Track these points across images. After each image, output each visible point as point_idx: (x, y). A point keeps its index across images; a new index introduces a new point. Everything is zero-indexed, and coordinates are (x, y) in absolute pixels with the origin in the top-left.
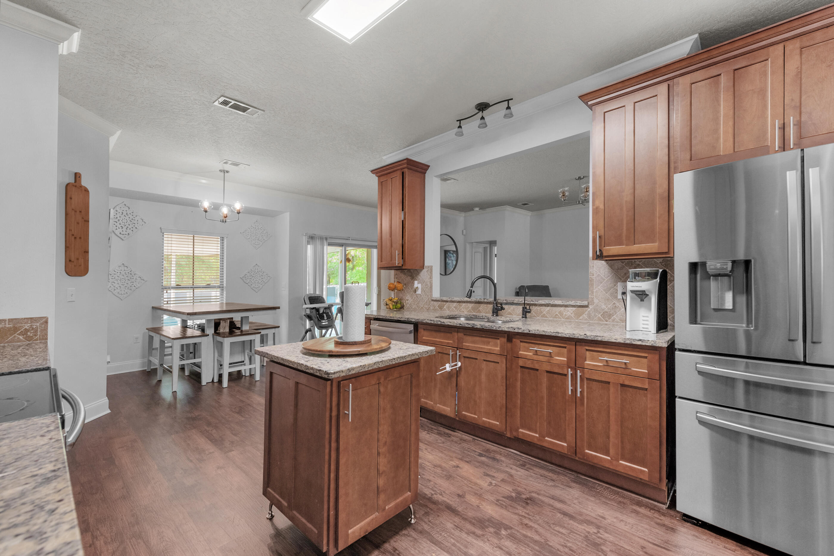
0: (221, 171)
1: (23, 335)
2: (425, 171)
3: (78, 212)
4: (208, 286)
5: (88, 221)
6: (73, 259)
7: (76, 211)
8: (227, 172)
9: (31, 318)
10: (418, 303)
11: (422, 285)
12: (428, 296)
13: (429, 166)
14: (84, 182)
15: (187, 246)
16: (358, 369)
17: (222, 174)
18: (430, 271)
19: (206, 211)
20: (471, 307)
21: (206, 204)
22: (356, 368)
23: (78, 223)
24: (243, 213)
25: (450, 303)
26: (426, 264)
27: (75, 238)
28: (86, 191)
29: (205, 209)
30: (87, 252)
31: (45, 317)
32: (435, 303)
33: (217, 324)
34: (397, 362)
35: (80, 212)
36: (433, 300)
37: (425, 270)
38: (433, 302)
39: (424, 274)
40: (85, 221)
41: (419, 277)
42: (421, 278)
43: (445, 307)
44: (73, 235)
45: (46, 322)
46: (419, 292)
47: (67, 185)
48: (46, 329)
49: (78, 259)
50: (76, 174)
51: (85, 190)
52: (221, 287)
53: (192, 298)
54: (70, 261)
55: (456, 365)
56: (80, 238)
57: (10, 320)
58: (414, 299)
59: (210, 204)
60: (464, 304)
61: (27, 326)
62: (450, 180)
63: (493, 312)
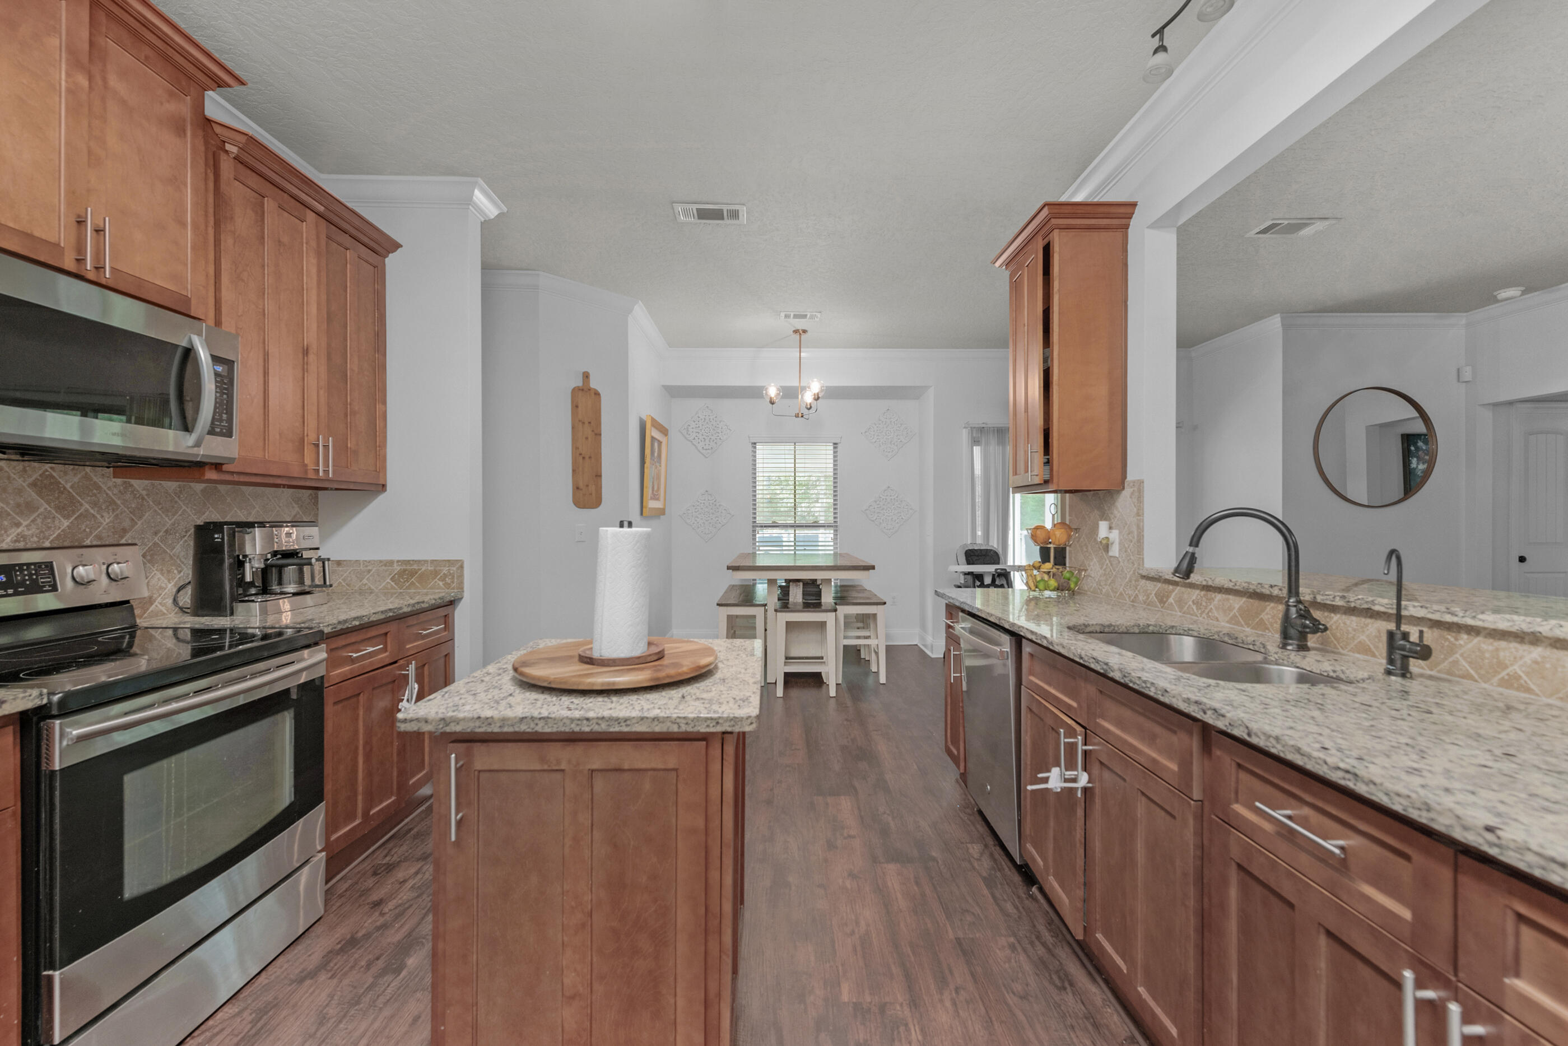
0: (796, 331)
1: (442, 581)
2: (1124, 221)
3: (587, 424)
4: (815, 525)
5: (600, 435)
6: (581, 485)
7: (583, 423)
8: (804, 331)
9: (449, 561)
10: (1113, 581)
11: (1120, 533)
12: (1133, 563)
13: (1134, 205)
14: (593, 384)
15: (783, 461)
16: (472, 725)
17: (797, 336)
18: (1137, 494)
19: (772, 403)
20: (1237, 606)
21: (772, 392)
22: (464, 719)
23: (587, 438)
24: (823, 397)
25: (1183, 589)
26: (1130, 477)
27: (584, 458)
28: (597, 394)
29: (771, 398)
30: (599, 476)
31: (461, 560)
32: (1150, 585)
33: (785, 591)
34: (597, 728)
35: (590, 423)
36: (1143, 577)
37: (1126, 493)
38: (1143, 582)
39: (1124, 501)
40: (596, 434)
41: (1116, 512)
42: (1118, 515)
43: (1171, 600)
44: (581, 454)
45: (462, 567)
46: (1115, 551)
47: (574, 390)
48: (461, 576)
49: (587, 486)
50: (584, 373)
51: (595, 394)
52: (834, 526)
53: (793, 544)
54: (578, 488)
55: (1074, 780)
56: (590, 457)
57: (433, 561)
58: (1105, 570)
59: (778, 389)
60: (1219, 597)
61: (445, 570)
62: (1306, 225)
63: (1285, 636)
